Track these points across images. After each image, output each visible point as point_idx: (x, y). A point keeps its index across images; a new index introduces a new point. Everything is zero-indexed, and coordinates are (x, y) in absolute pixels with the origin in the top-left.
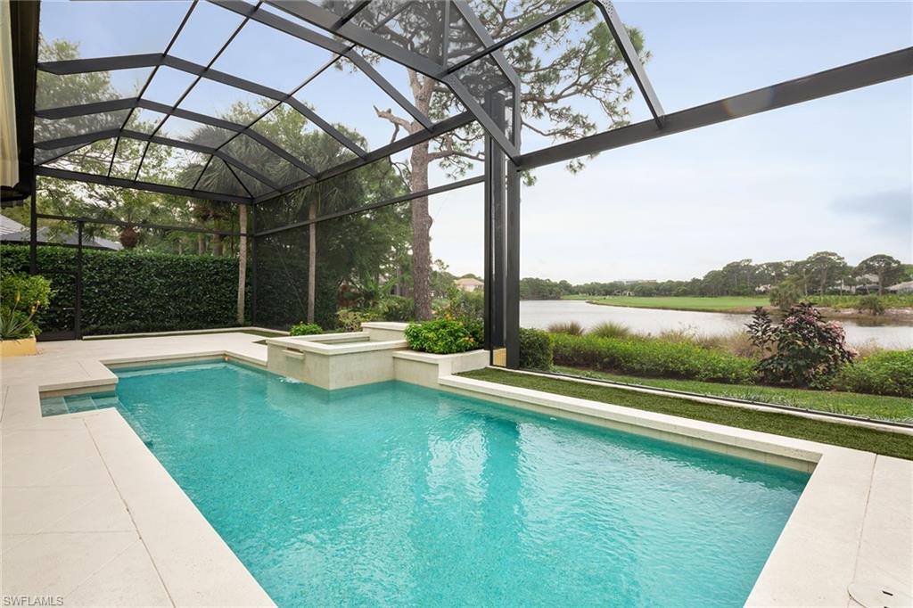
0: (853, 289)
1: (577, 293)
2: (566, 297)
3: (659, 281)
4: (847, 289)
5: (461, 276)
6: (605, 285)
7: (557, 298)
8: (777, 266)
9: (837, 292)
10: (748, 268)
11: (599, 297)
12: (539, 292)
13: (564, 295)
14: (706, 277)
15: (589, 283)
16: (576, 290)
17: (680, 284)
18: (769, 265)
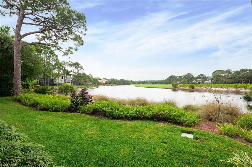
0: (197, 82)
1: (135, 83)
5: (102, 78)
6: (142, 81)
7: (129, 85)
8: (181, 76)
11: (140, 84)
12: (124, 83)
16: (135, 82)
17: (160, 81)
18: (179, 76)
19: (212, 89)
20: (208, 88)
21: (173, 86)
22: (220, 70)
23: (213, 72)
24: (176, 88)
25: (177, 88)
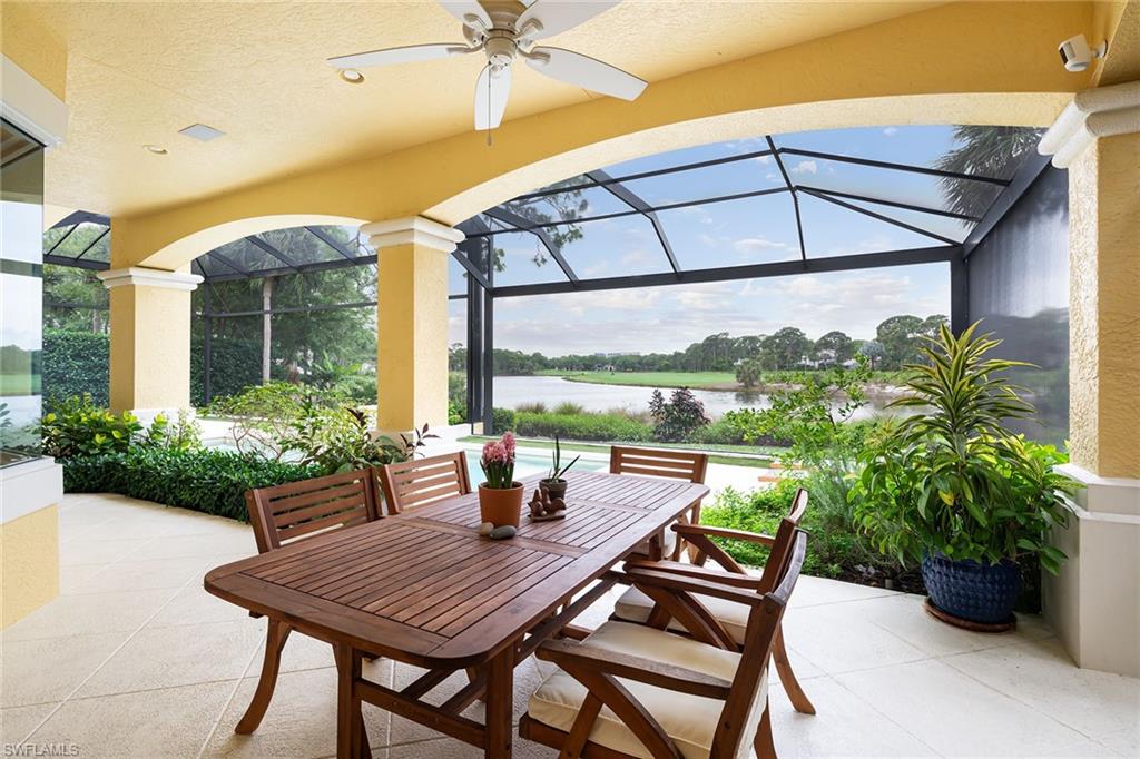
0: (817, 364)
2: (540, 372)
3: (642, 355)
4: (812, 364)
6: (584, 358)
7: (529, 373)
8: (753, 340)
9: (802, 368)
10: (727, 341)
11: (577, 373)
12: (509, 367)
13: (538, 369)
14: (688, 350)
15: (567, 356)
16: (551, 364)
17: (663, 357)
18: (745, 339)
19: (889, 389)
20: (873, 386)
21: (742, 381)
22: (903, 315)
23: (881, 325)
24: (753, 386)
25: (756, 389)
